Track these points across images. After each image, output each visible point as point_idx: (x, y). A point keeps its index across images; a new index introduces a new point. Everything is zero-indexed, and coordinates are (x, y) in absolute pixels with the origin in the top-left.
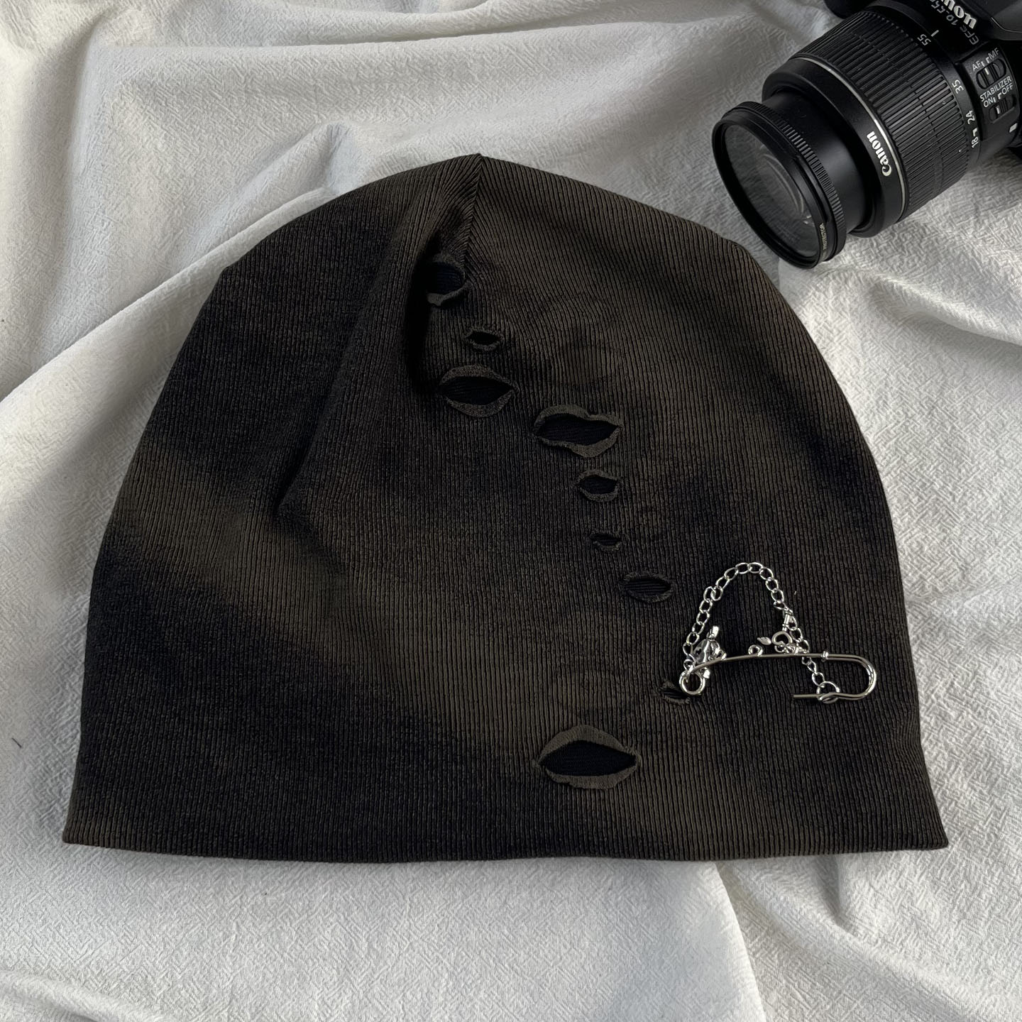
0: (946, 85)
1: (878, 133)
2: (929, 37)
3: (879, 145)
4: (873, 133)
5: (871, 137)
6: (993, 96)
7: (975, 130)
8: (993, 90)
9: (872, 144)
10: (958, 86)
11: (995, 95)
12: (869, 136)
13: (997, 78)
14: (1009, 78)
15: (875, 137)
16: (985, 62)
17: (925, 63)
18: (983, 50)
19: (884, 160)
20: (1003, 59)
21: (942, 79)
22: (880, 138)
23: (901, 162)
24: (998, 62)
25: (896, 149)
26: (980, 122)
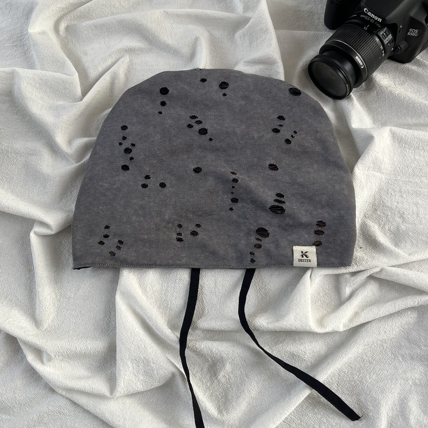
0: (374, 40)
1: (358, 56)
2: (367, 27)
3: (359, 60)
4: (357, 57)
5: (357, 58)
6: (387, 41)
7: (383, 51)
8: (387, 39)
9: (357, 60)
10: (377, 40)
11: (388, 40)
12: (356, 58)
13: (387, 36)
14: (390, 35)
15: (358, 58)
16: (384, 31)
17: (368, 34)
18: (382, 29)
19: (361, 64)
20: (388, 30)
21: (373, 38)
22: (359, 58)
23: (365, 63)
24: (387, 31)
25: (364, 60)
26: (384, 49)
